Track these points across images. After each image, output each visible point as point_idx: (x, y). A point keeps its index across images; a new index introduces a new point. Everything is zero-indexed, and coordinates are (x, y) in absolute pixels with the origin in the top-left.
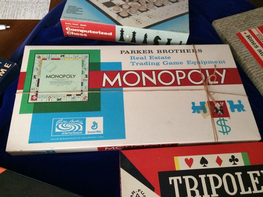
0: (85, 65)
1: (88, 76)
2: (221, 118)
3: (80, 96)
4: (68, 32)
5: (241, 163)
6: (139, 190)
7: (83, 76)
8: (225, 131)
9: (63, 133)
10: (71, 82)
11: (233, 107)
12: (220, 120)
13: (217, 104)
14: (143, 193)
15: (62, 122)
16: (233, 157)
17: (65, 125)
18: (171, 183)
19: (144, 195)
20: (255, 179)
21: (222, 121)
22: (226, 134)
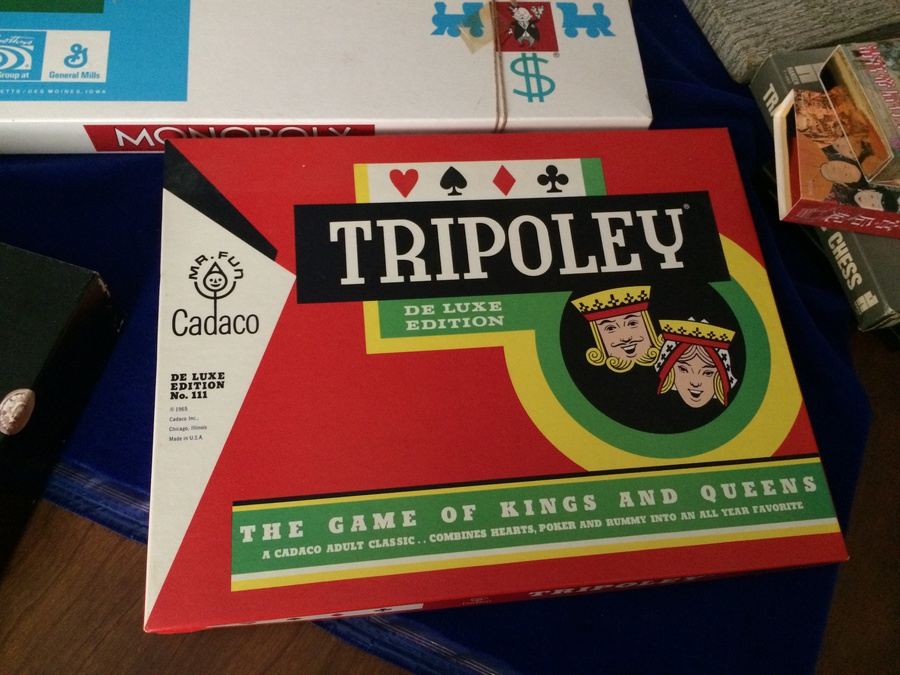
2: (529, 54)
5: (575, 188)
6: (221, 255)
8: (535, 90)
11: (573, 21)
12: (524, 59)
13: (523, 11)
14: (234, 261)
16: (552, 170)
18: (334, 238)
19: (237, 267)
20: (614, 234)
21: (530, 64)
22: (536, 100)
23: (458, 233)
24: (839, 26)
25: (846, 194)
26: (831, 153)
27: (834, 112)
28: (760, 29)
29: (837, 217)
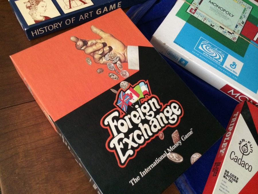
0: (246, 13)
1: (244, 23)
3: (231, 35)
7: (240, 21)
9: (204, 53)
10: (228, 19)
15: (207, 44)
17: (209, 48)
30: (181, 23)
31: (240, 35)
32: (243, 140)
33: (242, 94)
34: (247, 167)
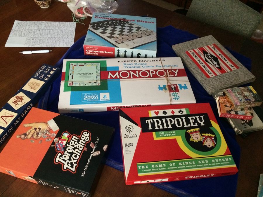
0: (98, 68)
1: (100, 74)
2: (175, 93)
3: (96, 83)
4: (87, 53)
5: (185, 113)
6: (130, 125)
7: (97, 74)
8: (176, 98)
9: (88, 100)
10: (91, 76)
11: (181, 87)
12: (174, 93)
13: (173, 86)
14: (132, 126)
15: (87, 95)
16: (180, 110)
17: (89, 97)
18: (147, 122)
20: (192, 120)
21: (175, 94)
22: (177, 99)
23: (166, 121)
24: (226, 85)
25: (229, 112)
26: (226, 106)
27: (225, 100)
28: (213, 87)
29: (228, 116)
30: (69, 93)
31: (101, 80)
32: (127, 126)
33: (116, 107)
34: (134, 136)
